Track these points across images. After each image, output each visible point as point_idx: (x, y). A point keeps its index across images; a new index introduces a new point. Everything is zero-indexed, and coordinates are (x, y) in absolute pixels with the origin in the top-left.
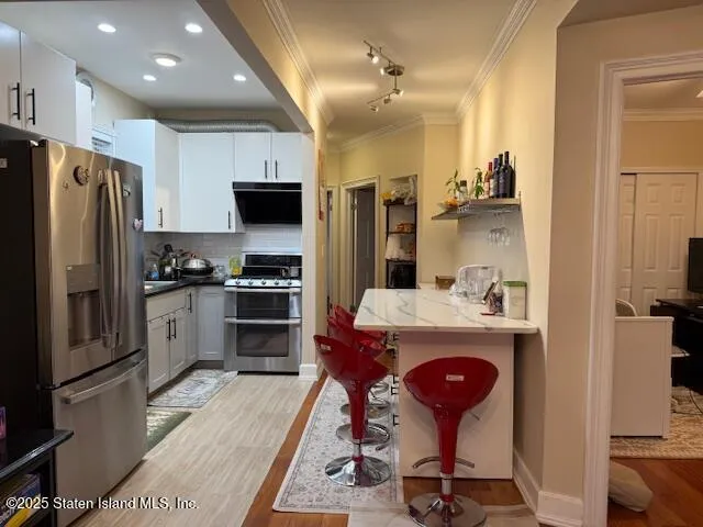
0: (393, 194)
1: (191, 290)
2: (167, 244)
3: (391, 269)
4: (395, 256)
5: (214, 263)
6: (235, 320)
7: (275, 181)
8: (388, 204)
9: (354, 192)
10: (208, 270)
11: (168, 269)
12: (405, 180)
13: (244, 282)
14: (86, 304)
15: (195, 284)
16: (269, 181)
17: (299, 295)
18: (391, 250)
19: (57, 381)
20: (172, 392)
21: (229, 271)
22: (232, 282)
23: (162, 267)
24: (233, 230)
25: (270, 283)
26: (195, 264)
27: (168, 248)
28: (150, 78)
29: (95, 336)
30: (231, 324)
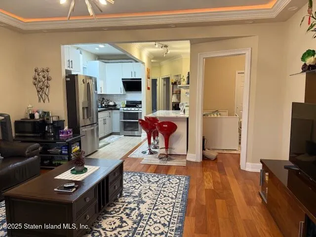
0: (174, 81)
1: (110, 111)
2: (103, 98)
3: (174, 105)
4: (175, 101)
5: (117, 103)
6: (123, 120)
7: (134, 78)
8: (172, 84)
9: (164, 79)
10: (115, 105)
11: (103, 105)
12: (178, 76)
13: (125, 109)
14: (86, 110)
15: (111, 109)
16: (132, 78)
17: (141, 113)
18: (174, 99)
19: (81, 125)
20: (105, 139)
21: (122, 106)
22: (122, 109)
23: (102, 104)
24: (122, 93)
25: (133, 109)
26: (111, 103)
27: (103, 99)
28: (98, 49)
29: (88, 117)
30: (122, 121)
